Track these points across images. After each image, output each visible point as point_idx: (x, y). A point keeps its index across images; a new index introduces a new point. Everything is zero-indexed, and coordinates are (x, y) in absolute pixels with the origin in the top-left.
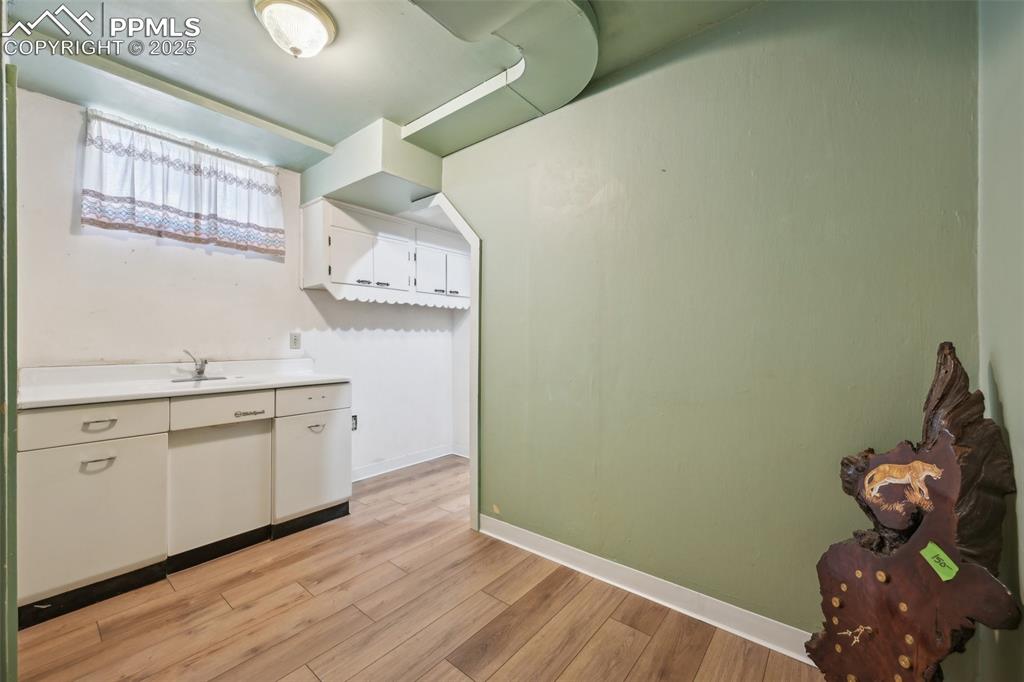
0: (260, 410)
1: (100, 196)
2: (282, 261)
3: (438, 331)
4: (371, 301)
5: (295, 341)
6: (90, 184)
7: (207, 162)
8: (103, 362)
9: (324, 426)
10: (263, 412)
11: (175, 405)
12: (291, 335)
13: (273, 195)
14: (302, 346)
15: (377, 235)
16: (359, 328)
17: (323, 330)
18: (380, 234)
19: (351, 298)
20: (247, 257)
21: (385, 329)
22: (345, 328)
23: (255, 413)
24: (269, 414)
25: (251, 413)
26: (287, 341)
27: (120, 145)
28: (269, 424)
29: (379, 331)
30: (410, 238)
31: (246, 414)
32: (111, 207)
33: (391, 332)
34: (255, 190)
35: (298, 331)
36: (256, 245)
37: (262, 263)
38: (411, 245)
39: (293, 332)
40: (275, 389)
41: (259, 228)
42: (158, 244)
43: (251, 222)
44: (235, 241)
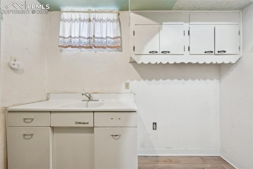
0: (87, 122)
1: (64, 38)
2: (121, 51)
3: (208, 80)
4: (158, 63)
5: (127, 86)
6: (61, 34)
7: (92, 16)
8: (67, 92)
9: (120, 136)
10: (88, 123)
11: (53, 115)
12: (125, 83)
13: (116, 22)
14: (130, 88)
15: (162, 24)
16: (157, 79)
17: (139, 80)
18: (164, 23)
19: (146, 62)
20: (108, 51)
21: (172, 79)
22: (150, 79)
23: (84, 123)
24: (91, 125)
25: (82, 123)
26: (124, 86)
27: (69, 19)
28: (91, 130)
29: (168, 81)
30: (185, 22)
31: (80, 123)
32: (67, 40)
33: (176, 81)
34: (109, 23)
35: (128, 81)
36: (109, 45)
37: (114, 53)
38: (186, 26)
39: (126, 82)
40: (94, 112)
41: (111, 38)
42: (81, 51)
43: (107, 36)
44: (102, 45)
